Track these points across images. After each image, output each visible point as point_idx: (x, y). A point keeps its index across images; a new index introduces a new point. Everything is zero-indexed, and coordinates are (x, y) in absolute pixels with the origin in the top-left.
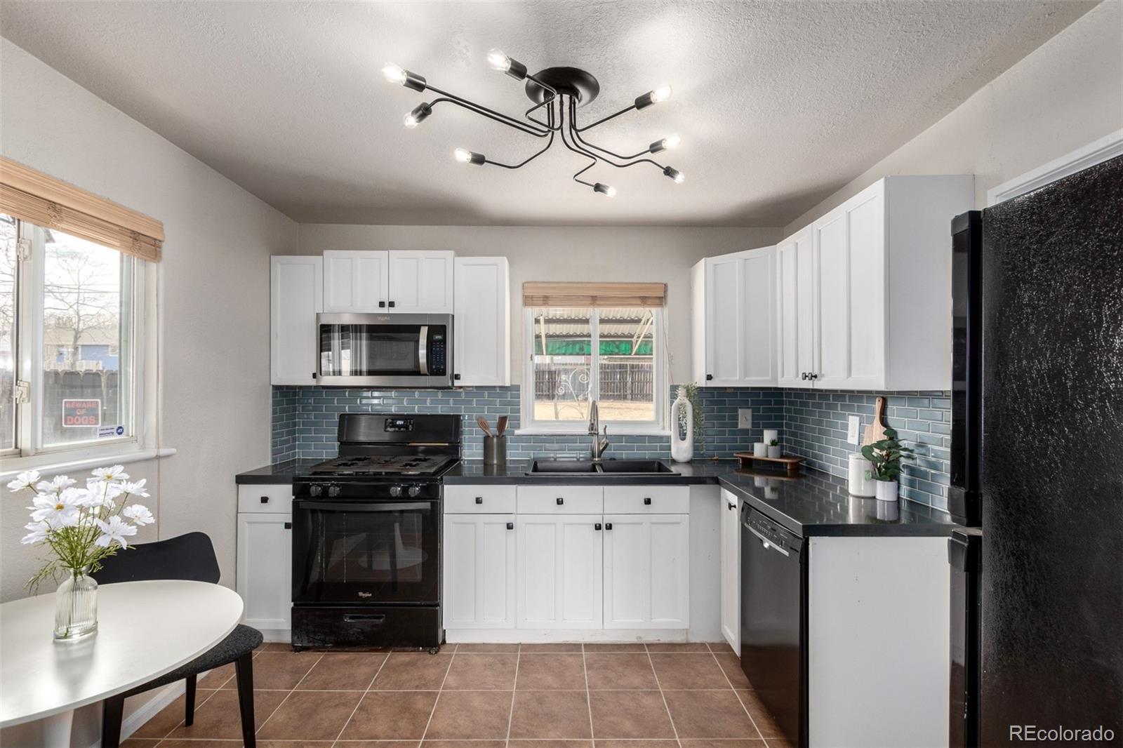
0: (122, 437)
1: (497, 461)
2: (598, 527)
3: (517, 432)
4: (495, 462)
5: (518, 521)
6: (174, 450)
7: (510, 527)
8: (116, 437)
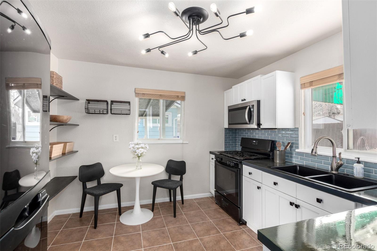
0: (178, 138)
1: (279, 161)
2: (292, 204)
3: (297, 150)
4: (278, 162)
5: (263, 187)
6: (188, 142)
7: (259, 188)
8: (177, 138)
